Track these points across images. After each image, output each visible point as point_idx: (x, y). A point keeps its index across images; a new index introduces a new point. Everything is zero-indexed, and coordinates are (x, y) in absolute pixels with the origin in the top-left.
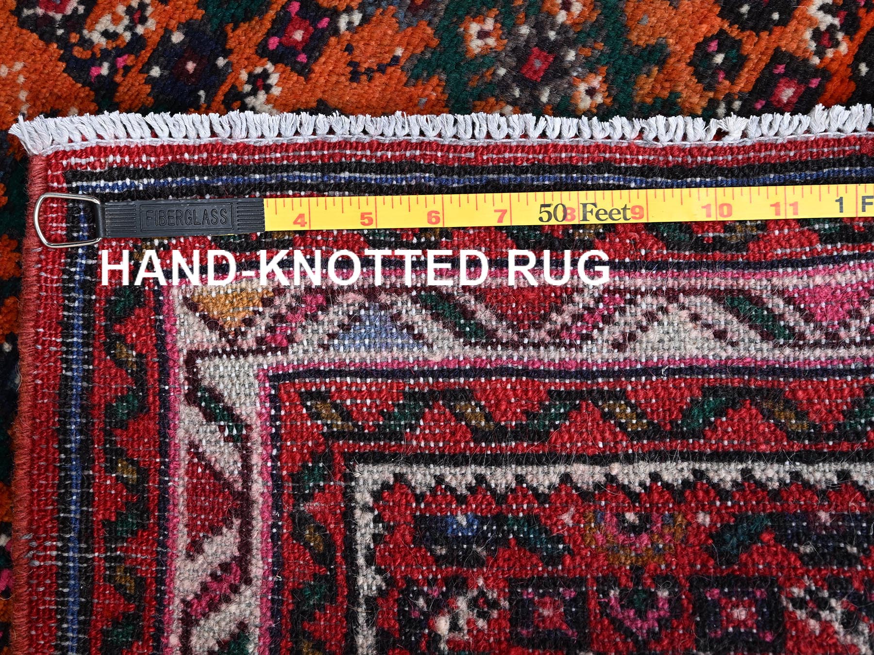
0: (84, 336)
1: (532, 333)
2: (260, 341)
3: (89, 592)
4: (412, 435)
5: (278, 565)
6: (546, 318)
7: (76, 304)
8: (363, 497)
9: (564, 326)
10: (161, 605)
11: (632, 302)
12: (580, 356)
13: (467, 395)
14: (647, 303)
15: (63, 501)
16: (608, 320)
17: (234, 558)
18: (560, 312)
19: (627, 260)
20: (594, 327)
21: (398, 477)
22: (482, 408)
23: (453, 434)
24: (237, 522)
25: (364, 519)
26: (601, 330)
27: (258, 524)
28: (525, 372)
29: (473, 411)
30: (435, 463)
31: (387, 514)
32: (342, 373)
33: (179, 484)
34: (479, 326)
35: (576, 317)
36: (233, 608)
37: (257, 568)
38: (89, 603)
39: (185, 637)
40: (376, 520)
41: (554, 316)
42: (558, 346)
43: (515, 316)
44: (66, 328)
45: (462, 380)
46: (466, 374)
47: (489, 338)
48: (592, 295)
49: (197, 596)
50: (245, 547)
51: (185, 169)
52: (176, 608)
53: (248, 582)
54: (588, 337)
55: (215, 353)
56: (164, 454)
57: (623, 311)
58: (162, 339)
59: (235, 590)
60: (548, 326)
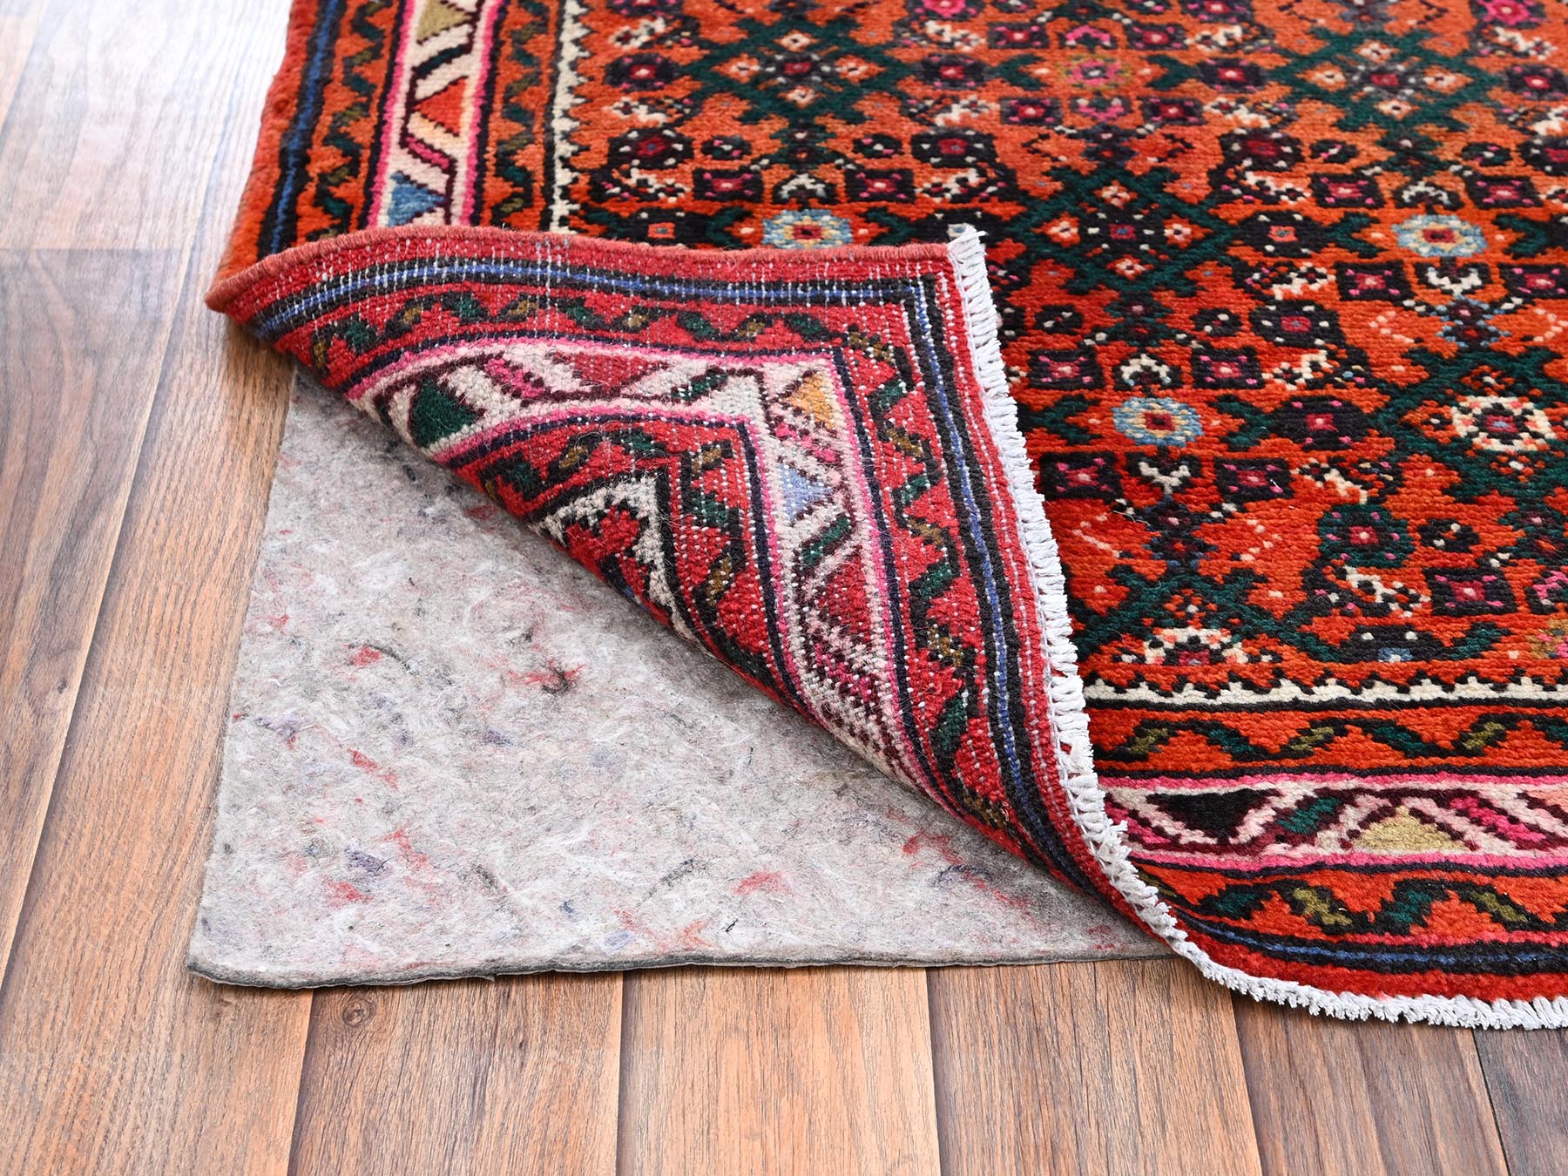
0: (768, 298)
1: (815, 613)
2: (780, 419)
3: (510, 280)
4: (689, 524)
5: (542, 428)
6: (833, 622)
7: (800, 292)
8: (621, 492)
9: (827, 645)
10: (497, 335)
11: (868, 712)
12: (802, 672)
13: (739, 567)
14: (872, 727)
15: (601, 273)
16: (844, 691)
17: (549, 388)
18: (842, 635)
19: (910, 690)
20: (833, 677)
21: (645, 521)
22: (728, 587)
23: (697, 563)
24: (587, 389)
25: (598, 498)
26: (832, 687)
27: (586, 405)
28: (773, 618)
29: (724, 578)
30: (666, 557)
31: (607, 522)
32: (753, 468)
33: (625, 352)
34: (817, 560)
35: (839, 656)
36: (497, 396)
37: (540, 410)
38: (498, 282)
39: (466, 361)
40: (600, 515)
41: (836, 630)
42: (806, 646)
43: (833, 590)
44: (775, 285)
45: (755, 556)
46: (762, 559)
47: (804, 571)
48: (866, 663)
49: (507, 364)
50: (561, 397)
51: (948, 364)
52: (495, 348)
53: (525, 404)
54: (821, 674)
55: (762, 390)
56: (655, 345)
57: (856, 704)
58: (772, 352)
59: (516, 395)
60: (825, 627)
